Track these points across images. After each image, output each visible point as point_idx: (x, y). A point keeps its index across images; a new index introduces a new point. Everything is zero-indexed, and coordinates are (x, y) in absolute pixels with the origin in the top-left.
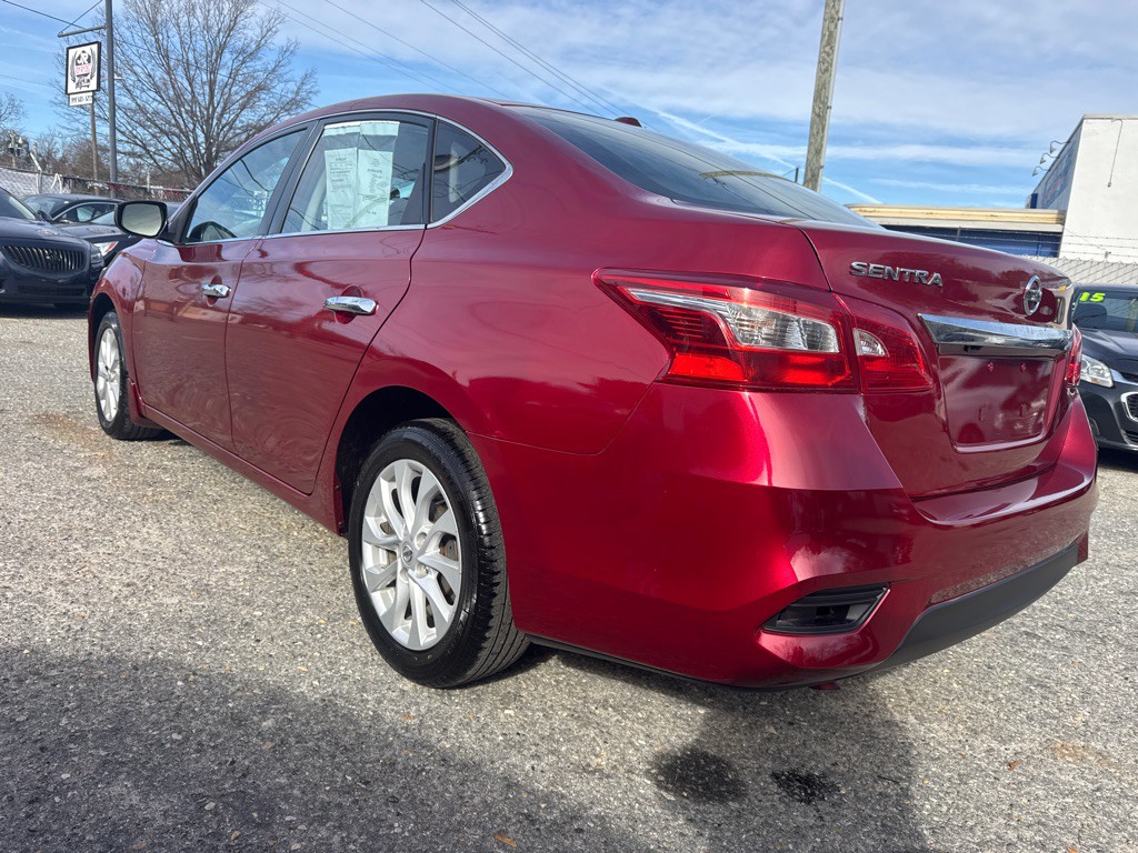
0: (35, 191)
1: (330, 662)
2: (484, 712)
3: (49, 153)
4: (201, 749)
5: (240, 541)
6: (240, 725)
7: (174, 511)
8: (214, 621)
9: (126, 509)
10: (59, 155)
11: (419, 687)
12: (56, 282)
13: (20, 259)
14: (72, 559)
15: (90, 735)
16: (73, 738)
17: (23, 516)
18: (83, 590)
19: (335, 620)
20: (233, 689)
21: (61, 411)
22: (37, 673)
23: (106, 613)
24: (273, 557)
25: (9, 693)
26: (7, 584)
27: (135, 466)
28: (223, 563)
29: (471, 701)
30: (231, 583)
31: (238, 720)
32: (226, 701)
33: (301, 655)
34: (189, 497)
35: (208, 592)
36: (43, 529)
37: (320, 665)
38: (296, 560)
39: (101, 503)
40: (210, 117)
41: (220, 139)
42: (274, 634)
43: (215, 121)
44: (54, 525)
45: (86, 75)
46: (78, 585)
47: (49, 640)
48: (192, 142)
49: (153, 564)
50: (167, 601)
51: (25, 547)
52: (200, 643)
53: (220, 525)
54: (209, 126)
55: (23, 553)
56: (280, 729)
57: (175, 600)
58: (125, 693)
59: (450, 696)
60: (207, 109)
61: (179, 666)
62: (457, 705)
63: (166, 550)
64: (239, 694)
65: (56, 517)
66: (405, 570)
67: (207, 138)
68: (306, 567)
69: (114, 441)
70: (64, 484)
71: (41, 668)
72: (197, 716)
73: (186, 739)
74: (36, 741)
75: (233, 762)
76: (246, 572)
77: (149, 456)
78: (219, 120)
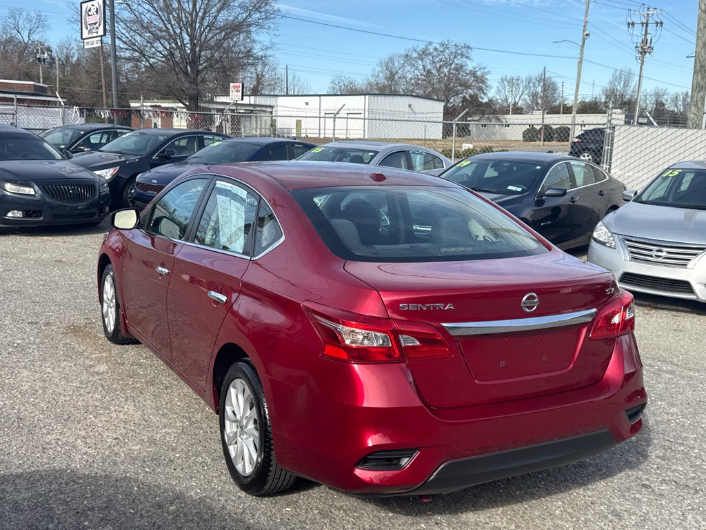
0: (59, 123)
1: (208, 482)
2: (276, 508)
3: (67, 57)
4: (142, 516)
5: (176, 413)
6: (160, 508)
7: (143, 394)
8: (155, 459)
9: (117, 393)
10: (75, 59)
11: (248, 495)
12: (76, 208)
13: (52, 194)
14: (89, 424)
15: (96, 508)
16: (89, 509)
17: (64, 398)
18: (94, 441)
19: (216, 460)
20: (159, 492)
21: (82, 322)
22: (74, 481)
23: (104, 453)
24: (192, 424)
25: (63, 489)
26: (58, 437)
27: (124, 363)
28: (165, 427)
29: (272, 503)
30: (167, 438)
31: (159, 506)
32: (155, 497)
33: (195, 477)
34: (152, 385)
35: (155, 444)
36: (74, 406)
37: (203, 482)
38: (204, 426)
39: (104, 389)
40: (194, 22)
41: (203, 40)
42: (184, 466)
43: (198, 25)
44: (79, 404)
45: (95, 23)
46: (91, 438)
47: (78, 466)
48: (179, 44)
49: (129, 427)
50: (134, 448)
51: (66, 417)
52: (147, 470)
53: (167, 404)
54: (193, 29)
55: (65, 420)
56: (177, 510)
57: (138, 448)
58: (111, 491)
59: (262, 500)
60: (191, 15)
61: (136, 481)
62: (265, 504)
63: (136, 419)
64: (162, 494)
65: (81, 399)
66: (240, 435)
67: (191, 40)
68: (208, 430)
69: (113, 345)
70: (84, 377)
71: (76, 479)
72: (141, 503)
73: (136, 512)
74: (75, 509)
75: (154, 523)
76: (176, 433)
77: (132, 356)
78: (201, 24)
